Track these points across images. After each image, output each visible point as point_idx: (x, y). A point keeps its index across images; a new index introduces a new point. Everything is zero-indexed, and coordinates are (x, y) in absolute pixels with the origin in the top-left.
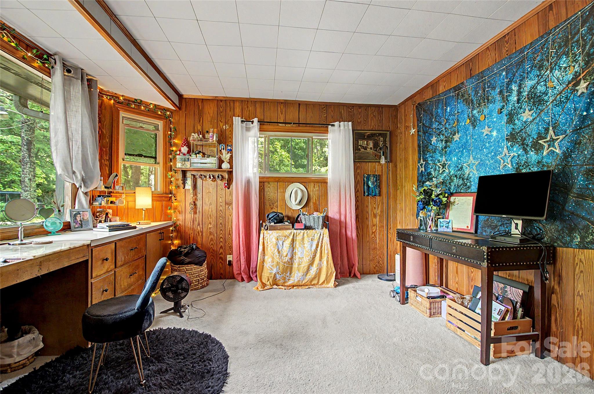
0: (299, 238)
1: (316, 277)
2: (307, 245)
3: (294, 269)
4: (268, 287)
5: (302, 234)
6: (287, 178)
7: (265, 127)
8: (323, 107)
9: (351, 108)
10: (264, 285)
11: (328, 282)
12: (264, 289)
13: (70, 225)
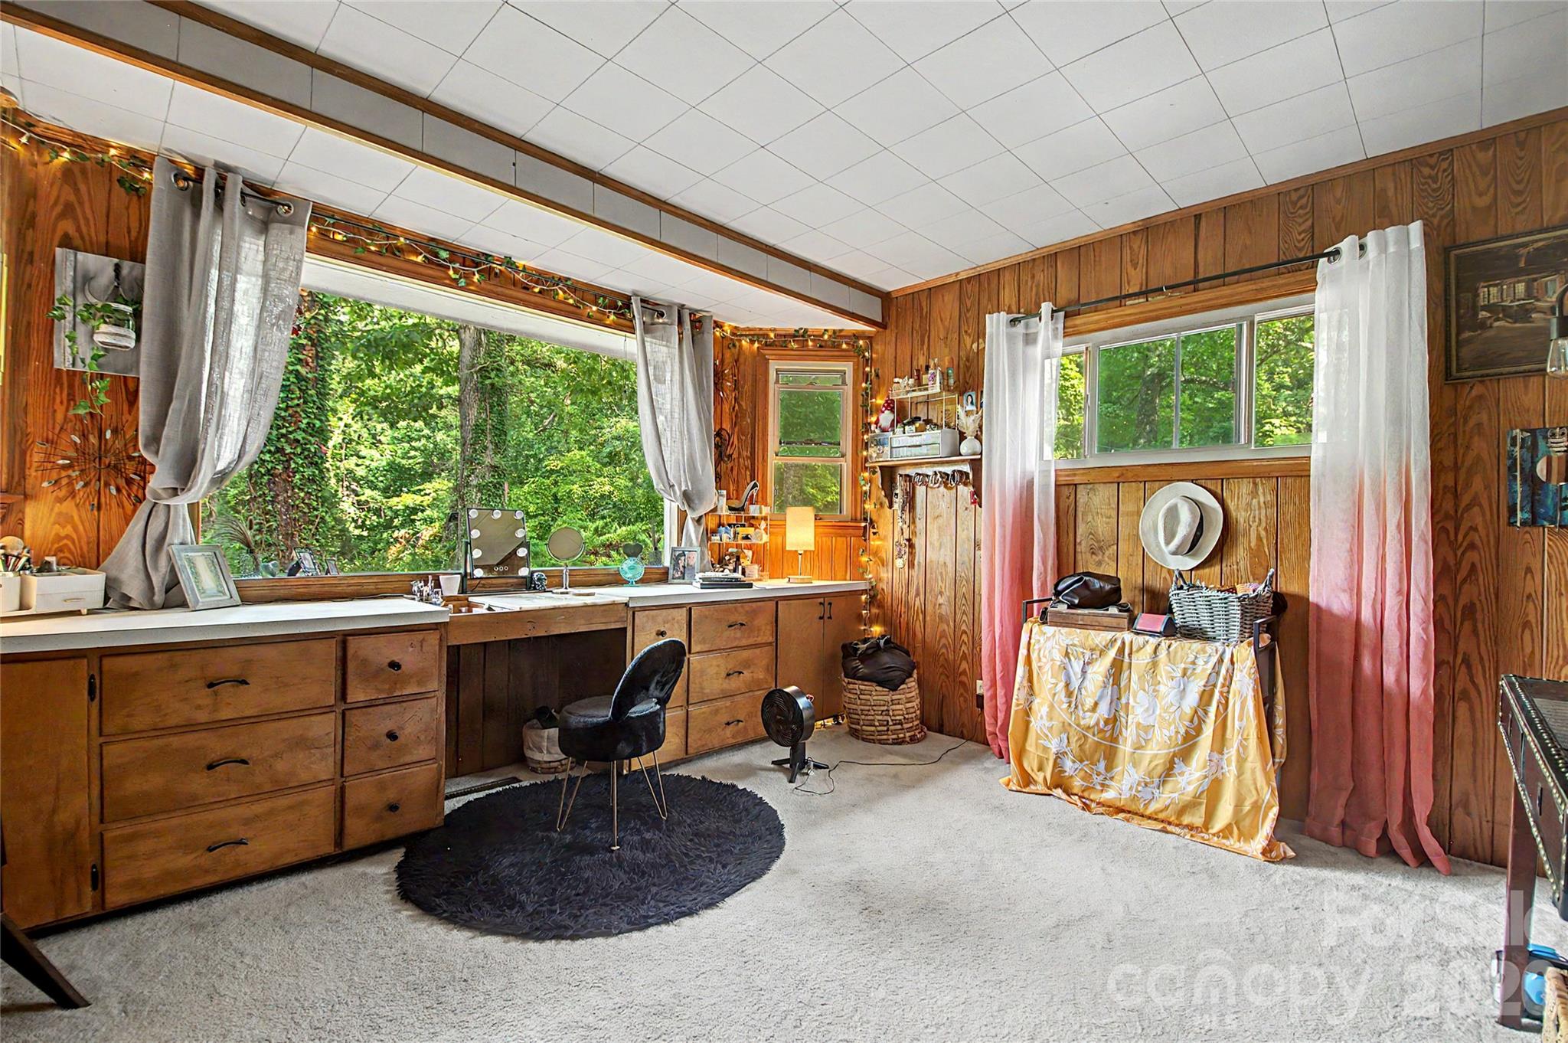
0: (1141, 660)
1: (1200, 804)
2: (1167, 689)
3: (1120, 755)
4: (1041, 788)
5: (1149, 649)
6: (1150, 469)
7: (1079, 320)
8: (1294, 197)
9: (1433, 161)
10: (1027, 780)
11: (1248, 836)
12: (1027, 790)
13: (667, 573)
